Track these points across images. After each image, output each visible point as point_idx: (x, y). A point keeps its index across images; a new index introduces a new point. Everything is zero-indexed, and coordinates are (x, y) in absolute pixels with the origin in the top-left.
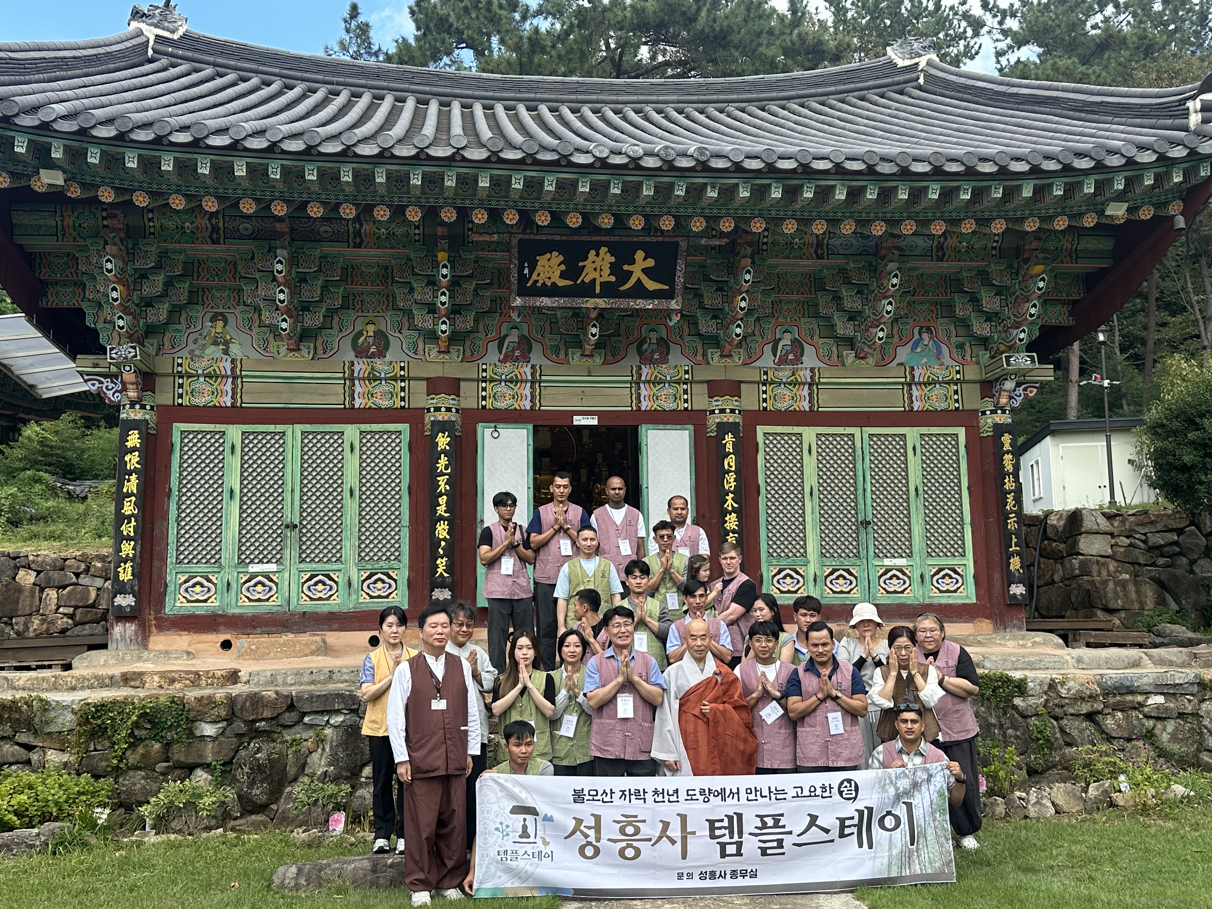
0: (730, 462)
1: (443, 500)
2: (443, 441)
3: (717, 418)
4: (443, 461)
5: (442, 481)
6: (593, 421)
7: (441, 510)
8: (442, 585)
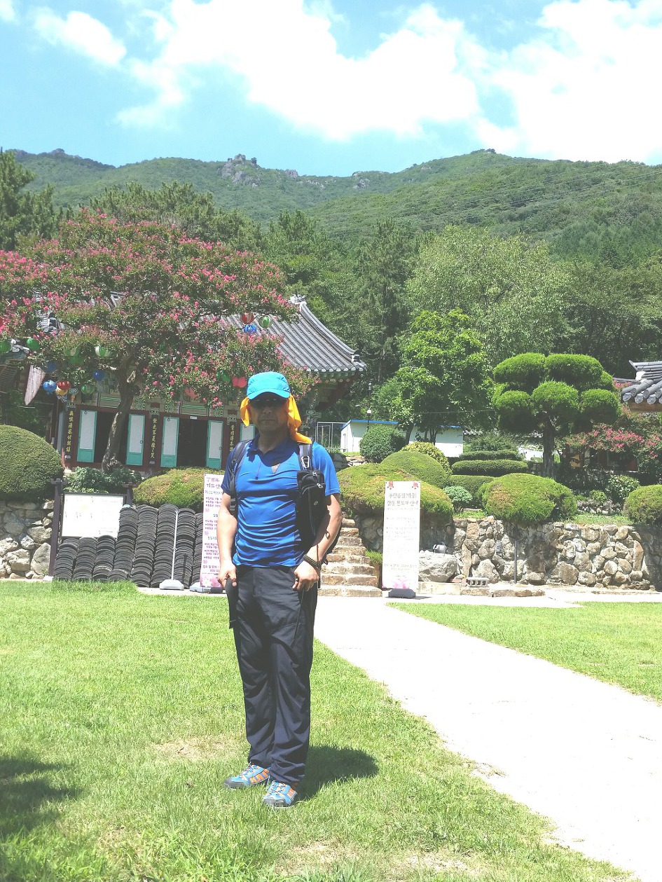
0: (232, 433)
1: (154, 437)
2: (155, 420)
3: (230, 420)
4: (155, 426)
5: (154, 431)
6: (196, 418)
7: (153, 439)
8: (152, 460)
